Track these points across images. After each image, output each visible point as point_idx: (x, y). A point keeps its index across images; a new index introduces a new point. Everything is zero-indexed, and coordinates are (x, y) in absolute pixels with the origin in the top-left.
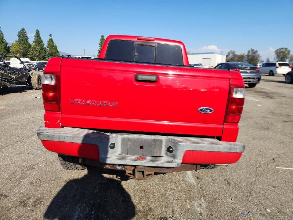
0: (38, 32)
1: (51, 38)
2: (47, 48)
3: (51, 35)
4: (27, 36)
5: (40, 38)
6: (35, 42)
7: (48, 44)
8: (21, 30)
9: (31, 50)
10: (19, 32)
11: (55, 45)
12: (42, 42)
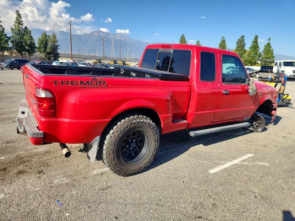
0: (256, 37)
1: (269, 42)
2: (262, 53)
3: (269, 39)
4: (245, 43)
5: (257, 44)
6: (251, 47)
7: (265, 49)
8: (240, 38)
9: (245, 55)
10: (238, 40)
11: (271, 49)
12: (258, 47)
